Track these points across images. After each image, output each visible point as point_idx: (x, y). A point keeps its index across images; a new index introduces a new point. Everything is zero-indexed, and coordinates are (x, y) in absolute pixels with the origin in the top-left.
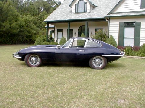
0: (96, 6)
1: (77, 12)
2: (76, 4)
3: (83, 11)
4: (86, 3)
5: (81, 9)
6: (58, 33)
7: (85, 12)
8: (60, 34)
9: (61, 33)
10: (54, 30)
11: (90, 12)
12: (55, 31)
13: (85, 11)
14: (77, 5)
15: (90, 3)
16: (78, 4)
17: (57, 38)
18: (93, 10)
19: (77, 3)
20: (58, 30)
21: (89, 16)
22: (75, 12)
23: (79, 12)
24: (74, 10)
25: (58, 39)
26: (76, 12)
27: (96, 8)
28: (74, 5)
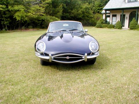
7: (136, 1)
8: (114, 18)
17: (112, 21)
20: (112, 15)
23: (131, 1)
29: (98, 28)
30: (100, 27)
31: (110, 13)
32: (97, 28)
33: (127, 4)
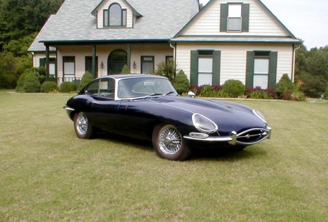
0: (141, 16)
1: (107, 26)
2: (104, 10)
3: (120, 24)
4: (126, 10)
5: (115, 20)
6: (65, 64)
7: (123, 26)
8: (69, 65)
9: (73, 64)
10: (55, 57)
11: (133, 27)
12: (58, 60)
13: (124, 24)
14: (106, 13)
15: (133, 10)
16: (108, 10)
17: (64, 74)
18: (136, 22)
19: (107, 8)
20: (64, 57)
21: (134, 35)
22: (104, 26)
23: (111, 24)
24: (102, 21)
25: (65, 76)
26: (106, 24)
27: (142, 18)
28: (102, 11)
29: (31, 92)
30: (37, 89)
31: (55, 53)
32: (27, 92)
33: (103, 31)
